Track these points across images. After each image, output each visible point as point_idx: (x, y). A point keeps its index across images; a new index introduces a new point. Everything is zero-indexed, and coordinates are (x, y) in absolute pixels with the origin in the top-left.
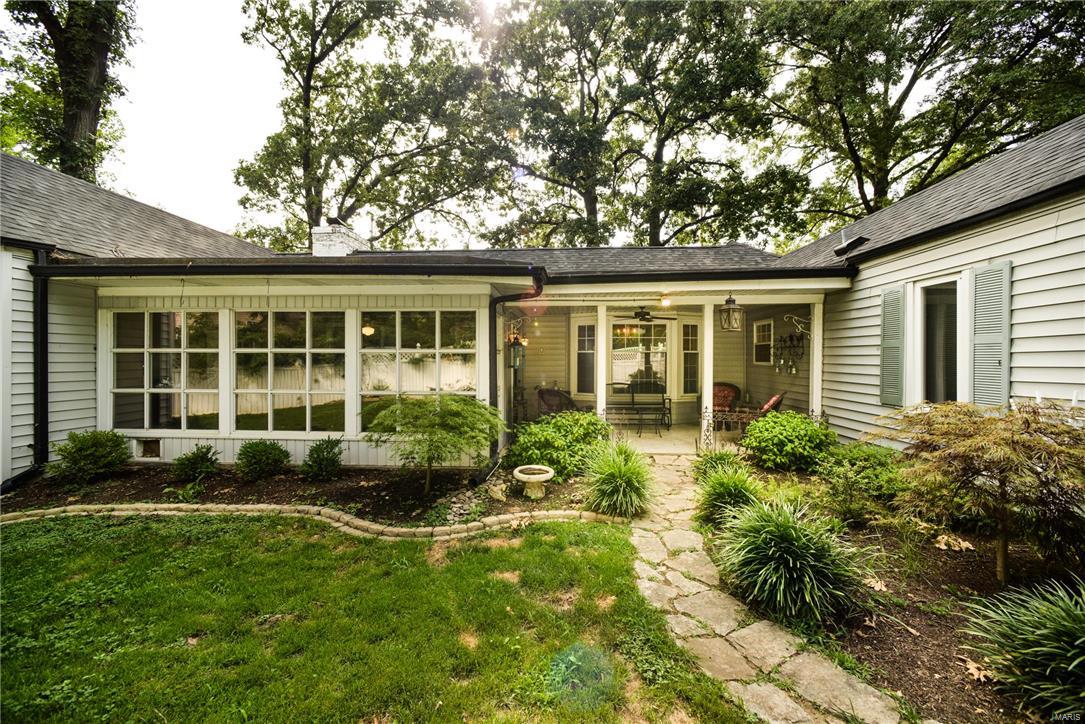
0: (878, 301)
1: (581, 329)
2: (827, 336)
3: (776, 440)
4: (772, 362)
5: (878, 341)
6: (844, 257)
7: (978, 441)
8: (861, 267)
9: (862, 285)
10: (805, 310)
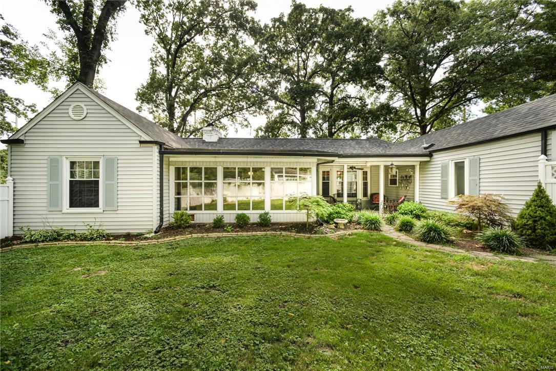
0: (440, 165)
1: (324, 172)
2: (421, 176)
3: (410, 210)
4: (398, 185)
5: (440, 178)
6: (428, 150)
7: (475, 202)
8: (434, 154)
9: (434, 160)
10: (413, 167)
